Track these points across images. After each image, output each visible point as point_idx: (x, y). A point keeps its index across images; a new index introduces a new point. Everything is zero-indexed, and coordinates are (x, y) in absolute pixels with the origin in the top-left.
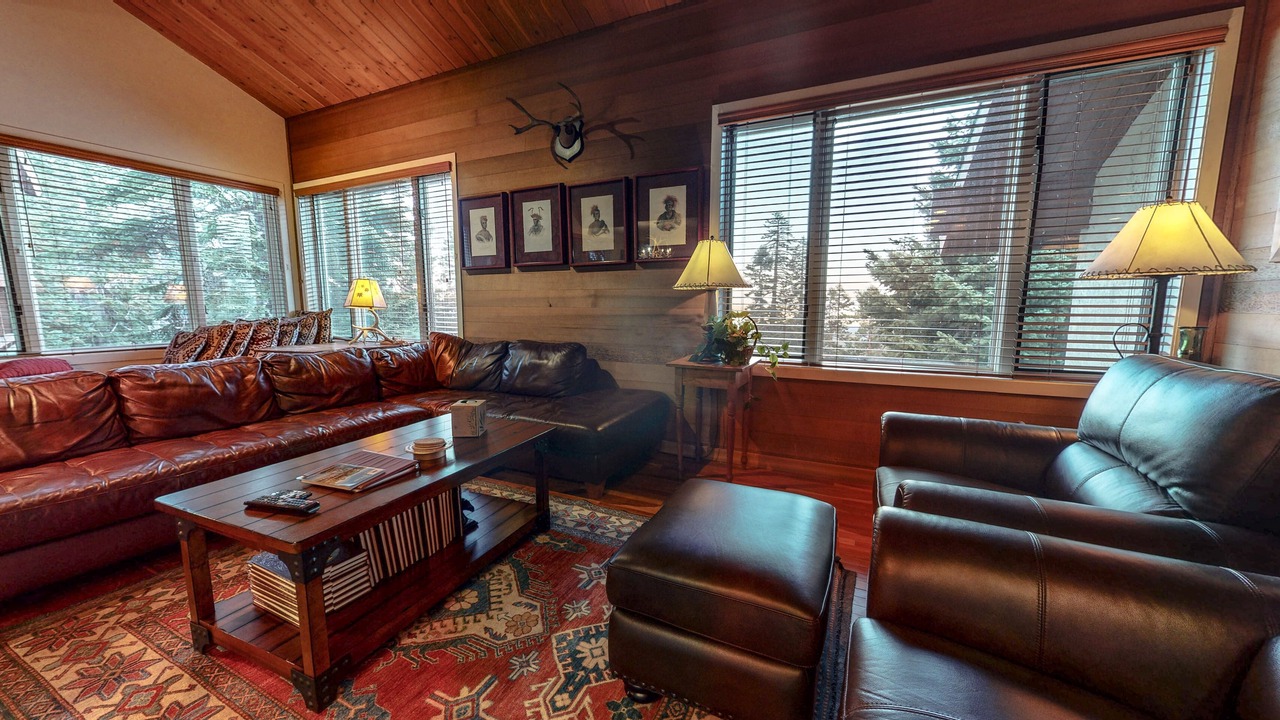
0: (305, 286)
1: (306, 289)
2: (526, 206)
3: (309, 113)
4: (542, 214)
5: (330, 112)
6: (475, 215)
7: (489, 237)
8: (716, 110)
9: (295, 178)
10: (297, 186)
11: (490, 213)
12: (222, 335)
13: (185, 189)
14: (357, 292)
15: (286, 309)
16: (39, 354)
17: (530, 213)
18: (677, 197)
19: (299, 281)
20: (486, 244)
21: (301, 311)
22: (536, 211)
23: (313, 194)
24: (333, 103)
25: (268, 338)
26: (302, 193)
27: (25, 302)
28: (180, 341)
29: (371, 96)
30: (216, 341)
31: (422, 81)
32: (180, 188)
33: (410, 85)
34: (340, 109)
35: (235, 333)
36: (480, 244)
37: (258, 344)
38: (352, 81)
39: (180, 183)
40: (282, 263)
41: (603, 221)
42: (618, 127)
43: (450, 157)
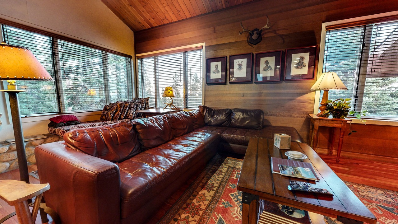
0: (139, 89)
1: (139, 90)
2: (236, 61)
3: (144, 30)
4: (242, 64)
5: (153, 29)
6: (213, 65)
7: (218, 72)
8: (324, 25)
9: (136, 52)
10: (137, 55)
11: (219, 64)
12: (121, 106)
13: (106, 55)
14: (168, 91)
15: (133, 97)
16: (65, 113)
17: (237, 63)
18: (305, 57)
19: (137, 88)
20: (217, 74)
21: (137, 98)
22: (240, 63)
23: (142, 58)
24: (154, 26)
25: (133, 107)
26: (138, 58)
27: (61, 95)
28: (108, 108)
29: (170, 23)
30: (119, 109)
31: (192, 18)
32: (105, 55)
33: (187, 19)
34: (157, 28)
35: (124, 105)
36: (215, 75)
37: (131, 109)
38: (166, 18)
39: (104, 53)
40: (132, 81)
41: (270, 66)
42: (278, 32)
43: (203, 44)
